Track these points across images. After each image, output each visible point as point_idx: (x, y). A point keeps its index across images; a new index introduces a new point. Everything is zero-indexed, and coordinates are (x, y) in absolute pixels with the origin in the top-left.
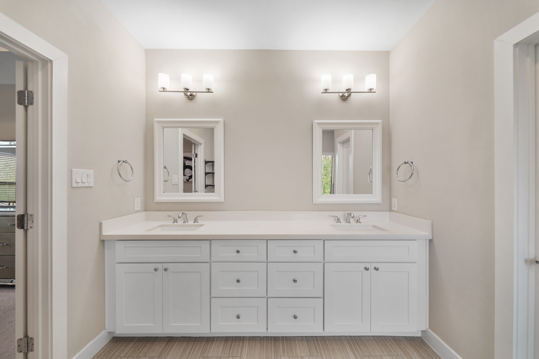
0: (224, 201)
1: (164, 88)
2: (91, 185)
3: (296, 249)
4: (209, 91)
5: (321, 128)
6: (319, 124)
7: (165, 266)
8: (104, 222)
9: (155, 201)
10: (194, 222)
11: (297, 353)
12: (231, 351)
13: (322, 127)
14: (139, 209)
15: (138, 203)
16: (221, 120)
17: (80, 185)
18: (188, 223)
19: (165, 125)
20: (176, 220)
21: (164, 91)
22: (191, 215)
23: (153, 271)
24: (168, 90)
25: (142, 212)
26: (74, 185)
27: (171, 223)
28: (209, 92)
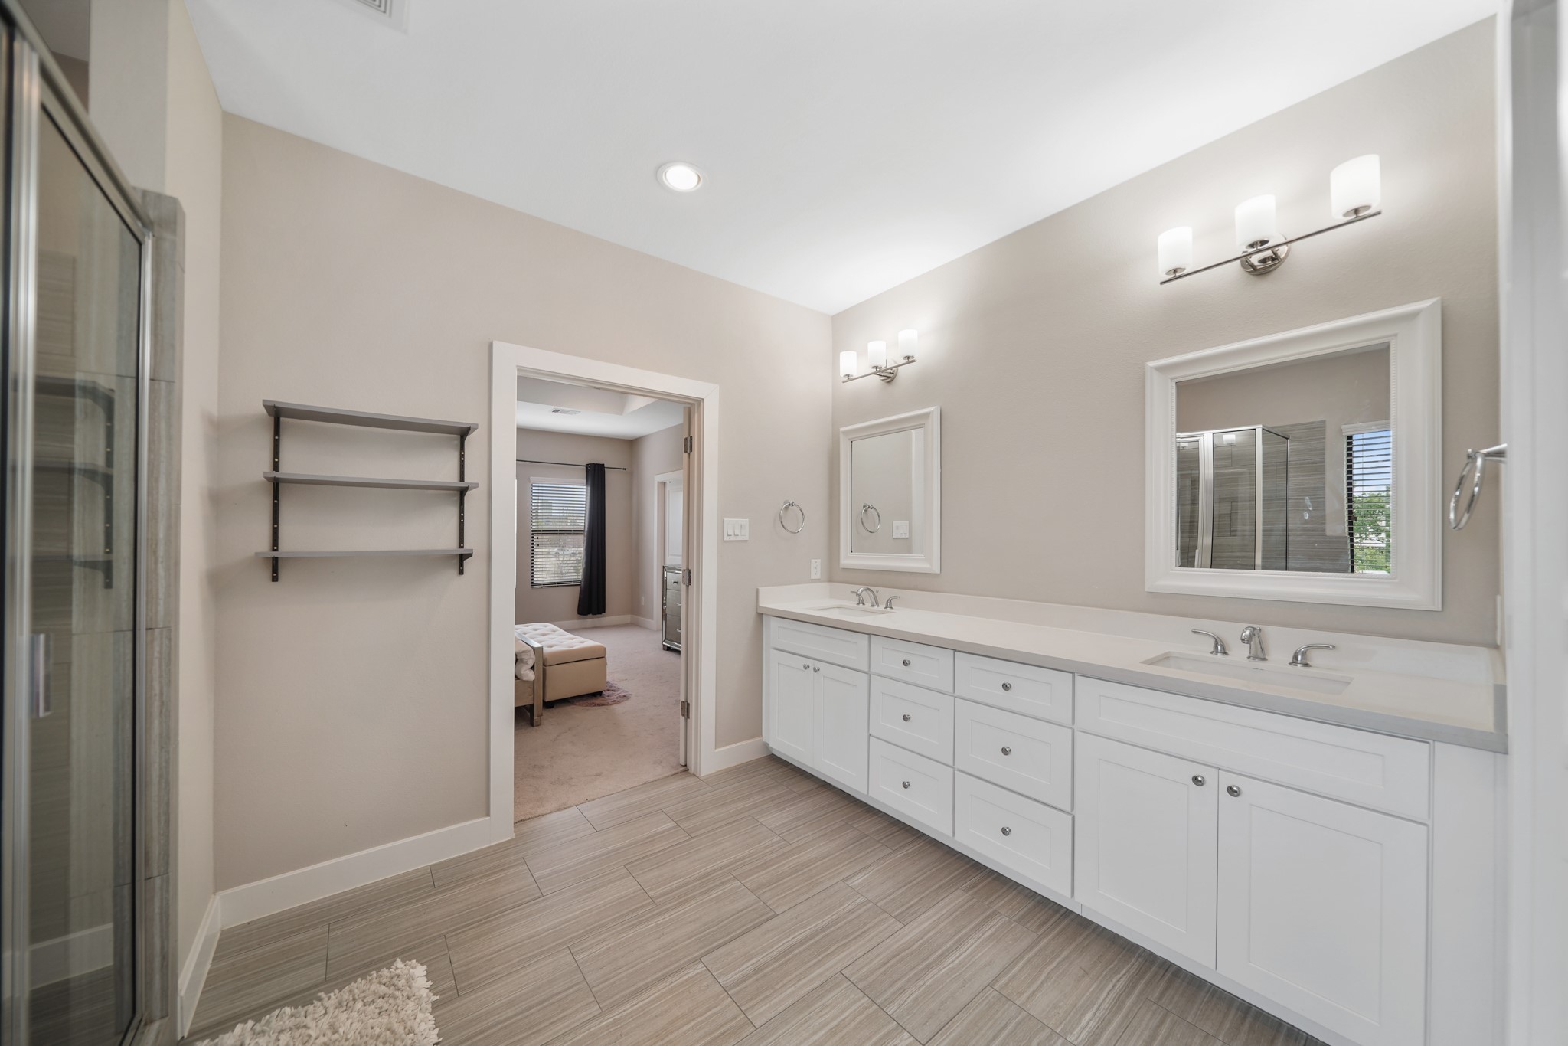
0: (939, 572)
1: (848, 376)
2: (746, 538)
3: (1007, 681)
4: (909, 359)
5: (1172, 379)
6: (1161, 369)
7: (818, 664)
8: (762, 590)
9: (841, 566)
10: (886, 608)
11: (995, 903)
12: (887, 838)
13: (1173, 376)
14: (818, 576)
15: (817, 567)
16: (933, 411)
17: (732, 538)
18: (879, 608)
19: (855, 437)
20: (863, 600)
21: (849, 380)
22: (885, 594)
23: (803, 668)
24: (854, 377)
25: (824, 582)
26: (726, 538)
27: (853, 603)
28: (909, 362)
